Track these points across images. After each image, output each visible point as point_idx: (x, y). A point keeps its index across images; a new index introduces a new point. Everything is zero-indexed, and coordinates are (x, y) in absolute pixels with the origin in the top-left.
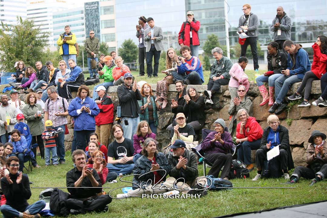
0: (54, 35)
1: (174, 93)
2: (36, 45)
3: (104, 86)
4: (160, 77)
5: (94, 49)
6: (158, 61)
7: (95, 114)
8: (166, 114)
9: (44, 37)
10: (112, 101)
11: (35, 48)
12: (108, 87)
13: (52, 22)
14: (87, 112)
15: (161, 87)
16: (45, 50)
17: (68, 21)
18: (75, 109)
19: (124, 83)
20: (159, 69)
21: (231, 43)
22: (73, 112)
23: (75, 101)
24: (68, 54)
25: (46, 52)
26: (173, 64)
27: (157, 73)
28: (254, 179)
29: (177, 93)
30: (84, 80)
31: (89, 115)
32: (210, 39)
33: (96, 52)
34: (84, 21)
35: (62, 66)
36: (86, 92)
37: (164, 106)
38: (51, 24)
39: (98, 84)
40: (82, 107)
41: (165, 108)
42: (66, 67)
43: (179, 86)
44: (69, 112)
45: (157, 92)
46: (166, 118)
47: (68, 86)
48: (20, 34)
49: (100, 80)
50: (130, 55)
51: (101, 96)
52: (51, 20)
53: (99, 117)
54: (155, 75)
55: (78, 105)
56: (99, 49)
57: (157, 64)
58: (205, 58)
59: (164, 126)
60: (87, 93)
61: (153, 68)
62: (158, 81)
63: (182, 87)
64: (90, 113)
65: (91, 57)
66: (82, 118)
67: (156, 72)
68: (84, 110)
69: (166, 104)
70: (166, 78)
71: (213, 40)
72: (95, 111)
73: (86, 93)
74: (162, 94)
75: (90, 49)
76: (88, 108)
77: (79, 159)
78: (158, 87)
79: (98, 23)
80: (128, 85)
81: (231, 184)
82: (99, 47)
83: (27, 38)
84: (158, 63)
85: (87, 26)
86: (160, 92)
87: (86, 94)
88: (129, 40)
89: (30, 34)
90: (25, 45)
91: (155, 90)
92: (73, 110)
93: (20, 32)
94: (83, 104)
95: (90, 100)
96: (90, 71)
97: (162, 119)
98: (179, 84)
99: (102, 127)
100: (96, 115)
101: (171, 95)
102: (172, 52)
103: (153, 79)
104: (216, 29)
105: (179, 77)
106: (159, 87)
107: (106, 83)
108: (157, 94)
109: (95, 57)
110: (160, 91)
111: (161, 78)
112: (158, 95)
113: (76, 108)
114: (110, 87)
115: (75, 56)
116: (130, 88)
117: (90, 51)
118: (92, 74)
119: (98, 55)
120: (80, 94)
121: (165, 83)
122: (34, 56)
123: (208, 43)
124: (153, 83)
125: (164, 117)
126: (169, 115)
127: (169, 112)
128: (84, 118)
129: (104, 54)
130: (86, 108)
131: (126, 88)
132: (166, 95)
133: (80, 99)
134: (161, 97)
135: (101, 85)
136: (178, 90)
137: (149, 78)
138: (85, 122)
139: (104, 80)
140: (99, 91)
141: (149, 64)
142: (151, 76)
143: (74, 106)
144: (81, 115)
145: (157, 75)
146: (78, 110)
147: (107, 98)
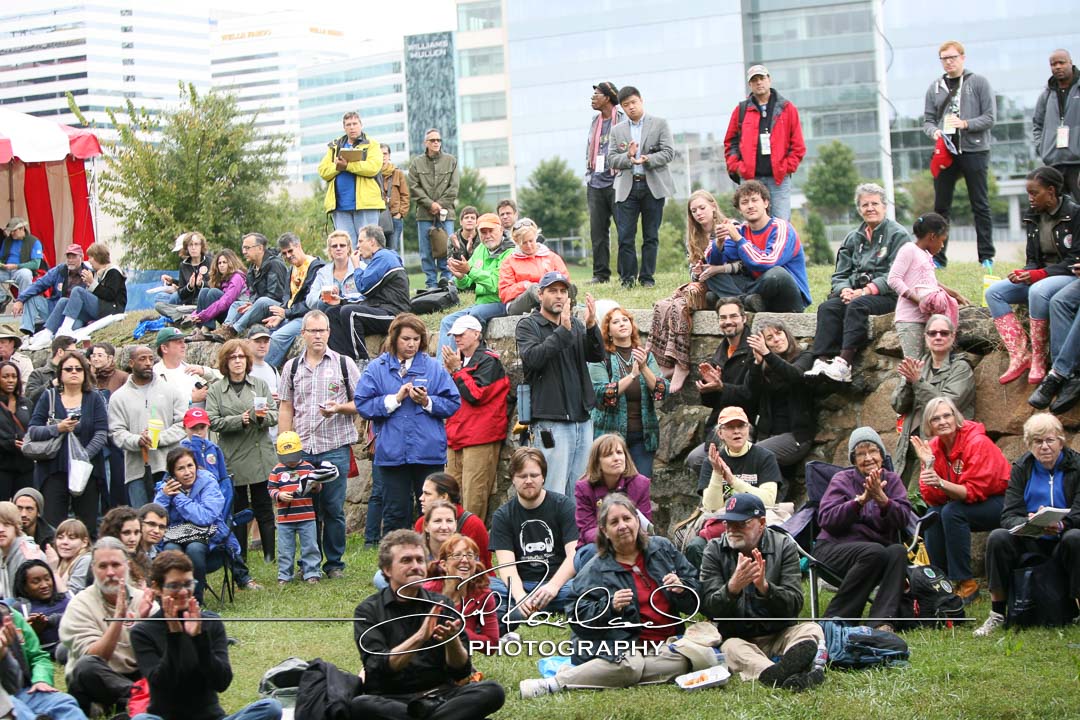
0: (303, 143)
1: (710, 340)
2: (244, 178)
3: (476, 316)
4: (664, 287)
5: (439, 191)
6: (656, 234)
7: (445, 412)
8: (685, 412)
9: (270, 150)
10: (505, 368)
11: (239, 188)
12: (488, 320)
13: (294, 101)
14: (420, 405)
15: (666, 321)
16: (272, 195)
17: (350, 97)
18: (378, 393)
21: (896, 173)
22: (370, 402)
23: (378, 365)
24: (351, 208)
25: (276, 203)
27: (653, 273)
28: (979, 631)
29: (721, 341)
30: (408, 294)
31: (426, 412)
32: (828, 158)
33: (447, 202)
34: (402, 98)
35: (339, 247)
36: (416, 335)
37: (675, 385)
38: (292, 108)
39: (455, 311)
40: (403, 388)
41: (681, 389)
43: (733, 316)
45: (654, 338)
46: (683, 425)
47: (355, 317)
48: (191, 143)
49: (462, 297)
50: (557, 211)
51: (467, 349)
52: (291, 94)
53: (458, 422)
54: (647, 279)
55: (389, 381)
57: (651, 242)
58: (811, 221)
59: (678, 452)
60: (419, 341)
61: (639, 256)
63: (740, 318)
64: (429, 408)
65: (429, 218)
66: (400, 423)
67: (648, 268)
68: (408, 397)
69: (684, 378)
70: (685, 289)
71: (838, 160)
72: (446, 400)
73: (416, 339)
74: (670, 345)
75: (426, 192)
76: (421, 391)
77: (408, 560)
78: (656, 319)
79: (449, 106)
81: (905, 647)
82: (455, 186)
83: (213, 153)
84: (657, 240)
85: (412, 116)
86: (663, 337)
87: (415, 344)
88: (556, 163)
89: (225, 141)
90: (208, 178)
91: (649, 330)
92: (371, 397)
93: (191, 135)
94: (405, 376)
95: (427, 364)
96: (426, 266)
97: (669, 426)
98: (730, 309)
99: (467, 454)
100: (449, 413)
101: (702, 345)
102: (701, 205)
103: (639, 292)
104: (847, 123)
105: (727, 285)
106: (662, 321)
107: (480, 305)
108: (653, 342)
109: (443, 219)
110: (664, 332)
111: (668, 290)
112: (657, 345)
113: (381, 390)
116: (558, 322)
117: (427, 200)
118: (432, 275)
119: (452, 211)
120: (394, 343)
121: (680, 308)
122: (237, 214)
123: (821, 173)
124: (640, 308)
125: (678, 420)
126: (695, 413)
127: (692, 405)
128: (410, 423)
129: (474, 208)
130: (417, 389)
131: (546, 325)
132: (682, 348)
133: (395, 361)
134: (667, 353)
135: (464, 314)
136: (729, 328)
137: (625, 289)
138: (411, 437)
139: (474, 296)
140: (461, 335)
141: (627, 242)
142: (632, 281)
143: (374, 382)
144: (399, 414)
145: (653, 281)
146: (389, 396)
147: (488, 360)
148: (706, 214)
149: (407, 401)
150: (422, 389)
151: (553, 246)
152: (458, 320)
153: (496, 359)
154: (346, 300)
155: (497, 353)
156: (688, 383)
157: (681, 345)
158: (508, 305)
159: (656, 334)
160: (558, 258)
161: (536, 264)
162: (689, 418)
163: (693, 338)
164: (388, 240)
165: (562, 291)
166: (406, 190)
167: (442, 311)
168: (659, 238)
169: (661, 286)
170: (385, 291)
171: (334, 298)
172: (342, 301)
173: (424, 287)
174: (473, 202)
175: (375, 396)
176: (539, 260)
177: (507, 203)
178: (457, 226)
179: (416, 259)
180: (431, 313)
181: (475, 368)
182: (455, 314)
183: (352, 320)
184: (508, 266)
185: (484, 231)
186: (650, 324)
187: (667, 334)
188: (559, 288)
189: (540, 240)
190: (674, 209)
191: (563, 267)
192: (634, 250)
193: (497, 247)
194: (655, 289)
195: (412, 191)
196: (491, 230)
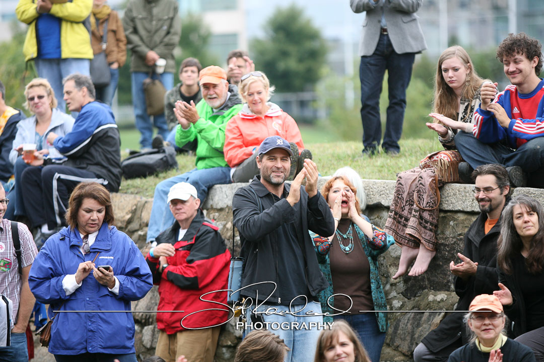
1: (461, 217)
3: (195, 184)
4: (411, 155)
5: (157, 39)
6: (404, 94)
7: (134, 294)
8: (431, 298)
12: (210, 188)
14: (106, 286)
15: (410, 195)
18: (56, 273)
19: (259, 177)
20: (405, 125)
22: (46, 284)
23: (57, 241)
24: (55, 56)
26: (462, 108)
27: (398, 138)
30: (119, 155)
31: (113, 294)
33: (166, 51)
35: (36, 100)
36: (99, 207)
37: (420, 267)
39: (172, 175)
40: (81, 266)
41: (426, 272)
43: (487, 189)
44: (35, 283)
45: (396, 214)
46: (427, 312)
47: (59, 180)
50: (293, 64)
51: (188, 219)
53: (173, 302)
54: (391, 146)
55: (68, 258)
56: (176, 39)
57: (397, 104)
60: (103, 213)
61: (383, 118)
62: (400, 169)
63: (498, 191)
64: (116, 290)
65: (144, 69)
66: (81, 308)
67: (393, 134)
68: (91, 277)
69: (429, 259)
70: (435, 158)
72: (135, 280)
73: (99, 211)
74: (413, 222)
75: (141, 39)
76: (106, 272)
78: (399, 193)
80: (275, 180)
82: (175, 34)
84: (404, 102)
86: (405, 213)
91: (390, 204)
92: (48, 278)
94: (88, 253)
95: (114, 238)
96: (141, 124)
97: (411, 315)
98: (486, 180)
99: (181, 338)
100: (139, 295)
101: (452, 223)
102: (454, 65)
103: (382, 159)
105: (483, 155)
106: (405, 195)
107: (201, 170)
108: (394, 219)
109: (160, 70)
110: (407, 208)
111: (414, 159)
112: (399, 222)
113: (60, 269)
114: (217, 186)
115: (86, 66)
116: (280, 194)
117: (143, 49)
118: (147, 134)
119: (171, 62)
120: (75, 215)
121: (428, 180)
124: (383, 178)
125: (422, 307)
126: (442, 300)
127: (438, 290)
128: (93, 307)
129: (196, 60)
130: (101, 269)
131: (265, 196)
132: (428, 225)
133: (76, 236)
134: (409, 231)
135: (182, 180)
137: (366, 156)
138: (93, 322)
139: (195, 159)
141: (370, 103)
142: (374, 148)
143: (52, 260)
144: (79, 296)
145: (398, 148)
146: (68, 276)
147: (207, 232)
148: (458, 76)
150: (107, 269)
151: (285, 106)
152: (175, 186)
153: (216, 231)
154: (50, 160)
155: (218, 226)
156: (434, 265)
157: (426, 222)
158: (233, 171)
159: (398, 210)
160: (290, 120)
161: (266, 125)
162: (435, 306)
163: (442, 215)
164: (100, 92)
165: (282, 159)
166: (122, 35)
167: (157, 176)
168: (408, 100)
169: (407, 154)
170: (93, 151)
171: (36, 158)
172: (45, 161)
173: (137, 148)
174: (196, 52)
175: (52, 276)
176: (268, 121)
177: (239, 55)
178: (177, 80)
179: (130, 114)
180: (145, 177)
181: (193, 241)
182: (171, 179)
183: (55, 183)
184: (234, 125)
185: (207, 86)
186: (392, 197)
187: (411, 209)
188: (279, 156)
190: (426, 67)
191: (294, 128)
192: (378, 113)
193: (221, 105)
194: (400, 157)
195: (127, 37)
196: (215, 86)
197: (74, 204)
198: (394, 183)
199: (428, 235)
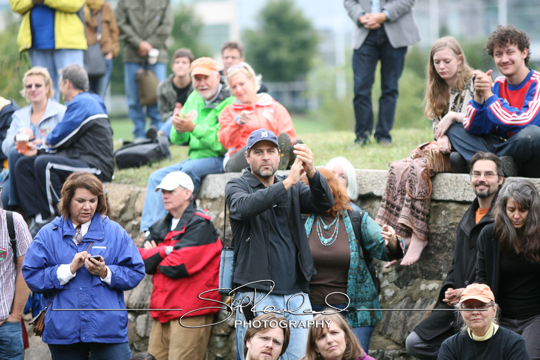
1: (453, 206)
3: (189, 173)
4: (402, 145)
5: (150, 29)
6: (396, 85)
7: (126, 283)
8: (423, 287)
10: (219, 231)
12: (203, 177)
14: (98, 276)
15: (402, 184)
18: (50, 263)
22: (41, 274)
23: (50, 231)
24: (49, 46)
26: (452, 98)
27: (390, 128)
29: (466, 208)
30: (112, 146)
33: (159, 42)
35: (33, 88)
37: (411, 257)
39: (165, 165)
40: (78, 256)
41: (418, 261)
42: (49, 91)
43: (488, 173)
45: (388, 203)
46: (419, 301)
47: (52, 169)
49: (174, 150)
51: (175, 209)
53: (166, 291)
54: (383, 136)
57: (390, 93)
60: (96, 203)
62: (392, 158)
64: (108, 279)
65: (137, 60)
66: (75, 296)
67: (385, 124)
68: (84, 267)
69: (421, 249)
70: (426, 148)
72: (127, 270)
74: (405, 211)
75: (134, 30)
76: (97, 262)
78: (391, 182)
80: (264, 173)
82: (168, 24)
84: (396, 91)
86: (397, 202)
87: (91, 206)
91: (382, 194)
92: (42, 268)
94: (81, 243)
95: (107, 228)
96: (134, 114)
97: (403, 303)
99: (175, 326)
101: (443, 213)
102: (445, 57)
103: (374, 149)
105: (474, 145)
106: (397, 185)
108: (386, 208)
109: (153, 61)
110: (399, 197)
111: (405, 149)
112: (391, 212)
113: (53, 259)
114: (210, 176)
115: (80, 56)
117: (136, 39)
118: (140, 124)
119: (164, 53)
121: (420, 170)
124: (375, 168)
125: (414, 296)
126: (434, 289)
127: (431, 279)
128: (85, 297)
130: (92, 259)
132: (420, 215)
133: (69, 226)
134: (401, 220)
136: (482, 187)
137: (358, 146)
138: (86, 312)
140: (170, 192)
141: (363, 93)
142: (366, 137)
143: (46, 250)
144: (72, 286)
145: (389, 138)
146: (62, 266)
147: (199, 221)
149: (81, 271)
150: (98, 259)
151: (277, 96)
153: (208, 221)
154: (43, 150)
155: (211, 215)
156: (426, 255)
157: (418, 211)
158: (226, 160)
159: (390, 199)
162: (427, 295)
163: (434, 204)
167: (150, 166)
169: (399, 144)
171: (29, 148)
172: (38, 151)
173: (130, 138)
174: (188, 43)
175: (46, 266)
177: (234, 46)
178: (169, 71)
179: (122, 104)
180: (138, 166)
182: (164, 169)
183: (48, 173)
185: (198, 77)
186: (384, 187)
187: (402, 199)
189: (263, 90)
192: (370, 103)
193: (213, 97)
194: (392, 147)
196: (206, 77)
197: (67, 193)
198: (386, 172)
199: (420, 224)
